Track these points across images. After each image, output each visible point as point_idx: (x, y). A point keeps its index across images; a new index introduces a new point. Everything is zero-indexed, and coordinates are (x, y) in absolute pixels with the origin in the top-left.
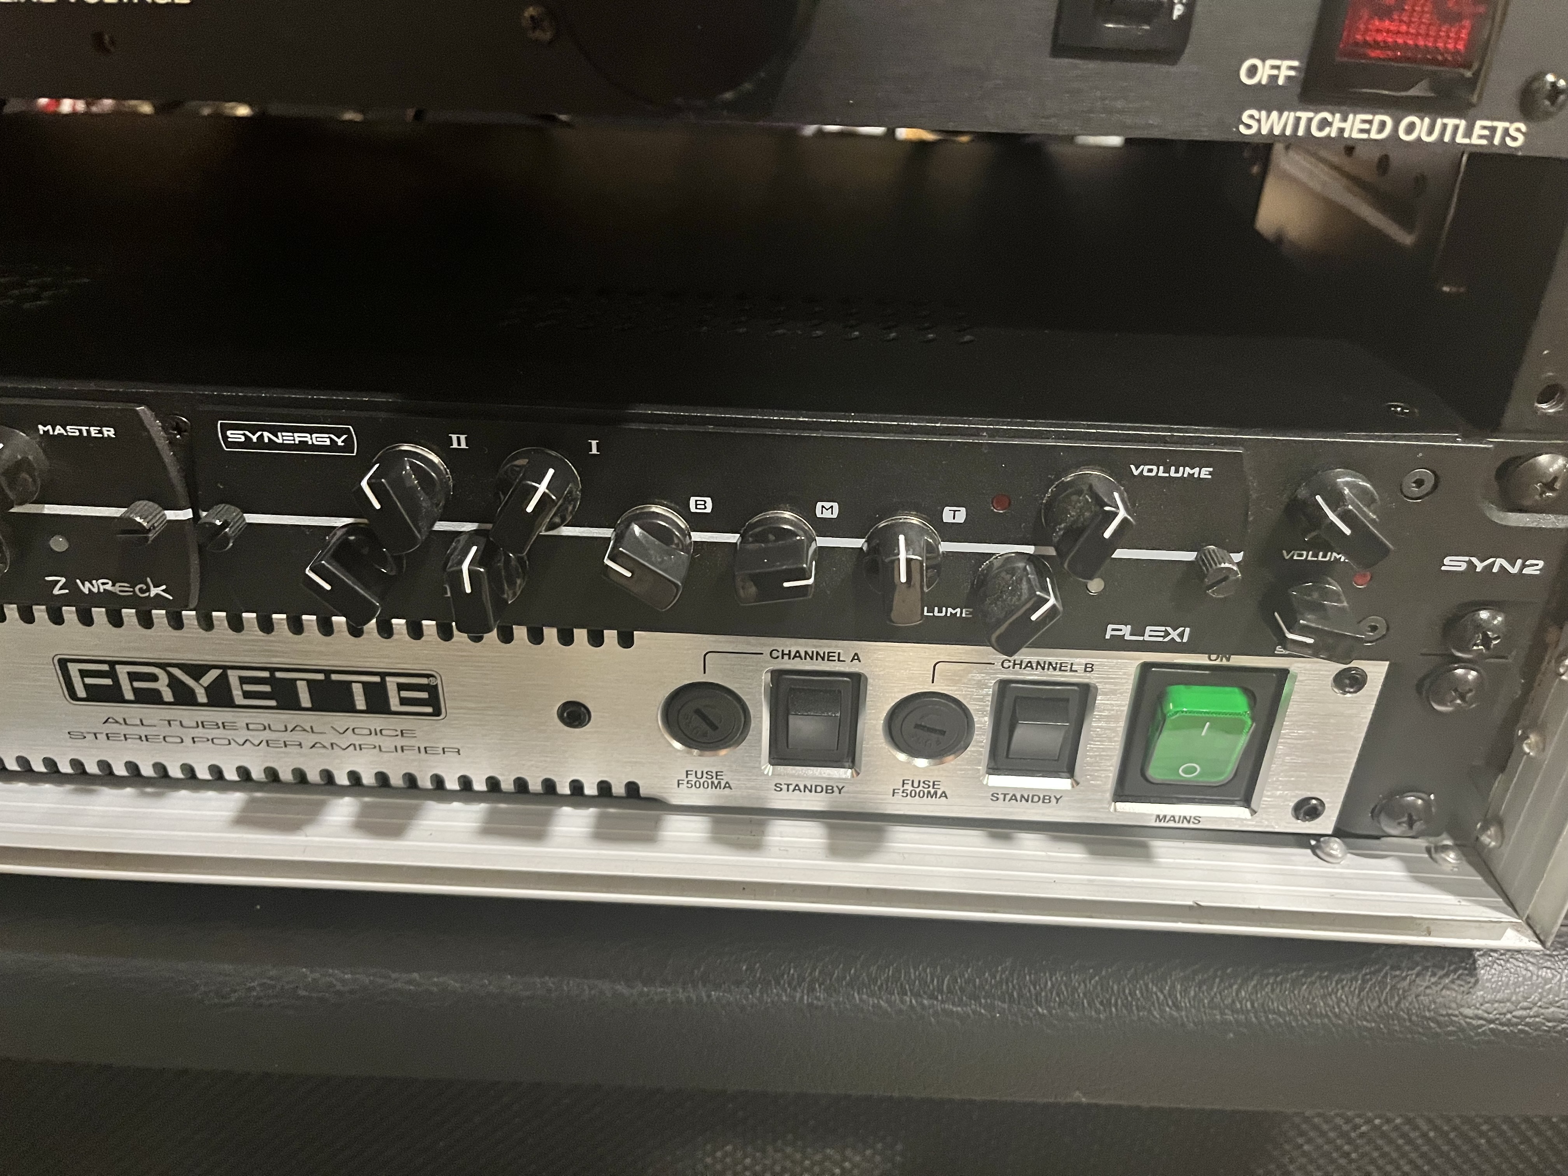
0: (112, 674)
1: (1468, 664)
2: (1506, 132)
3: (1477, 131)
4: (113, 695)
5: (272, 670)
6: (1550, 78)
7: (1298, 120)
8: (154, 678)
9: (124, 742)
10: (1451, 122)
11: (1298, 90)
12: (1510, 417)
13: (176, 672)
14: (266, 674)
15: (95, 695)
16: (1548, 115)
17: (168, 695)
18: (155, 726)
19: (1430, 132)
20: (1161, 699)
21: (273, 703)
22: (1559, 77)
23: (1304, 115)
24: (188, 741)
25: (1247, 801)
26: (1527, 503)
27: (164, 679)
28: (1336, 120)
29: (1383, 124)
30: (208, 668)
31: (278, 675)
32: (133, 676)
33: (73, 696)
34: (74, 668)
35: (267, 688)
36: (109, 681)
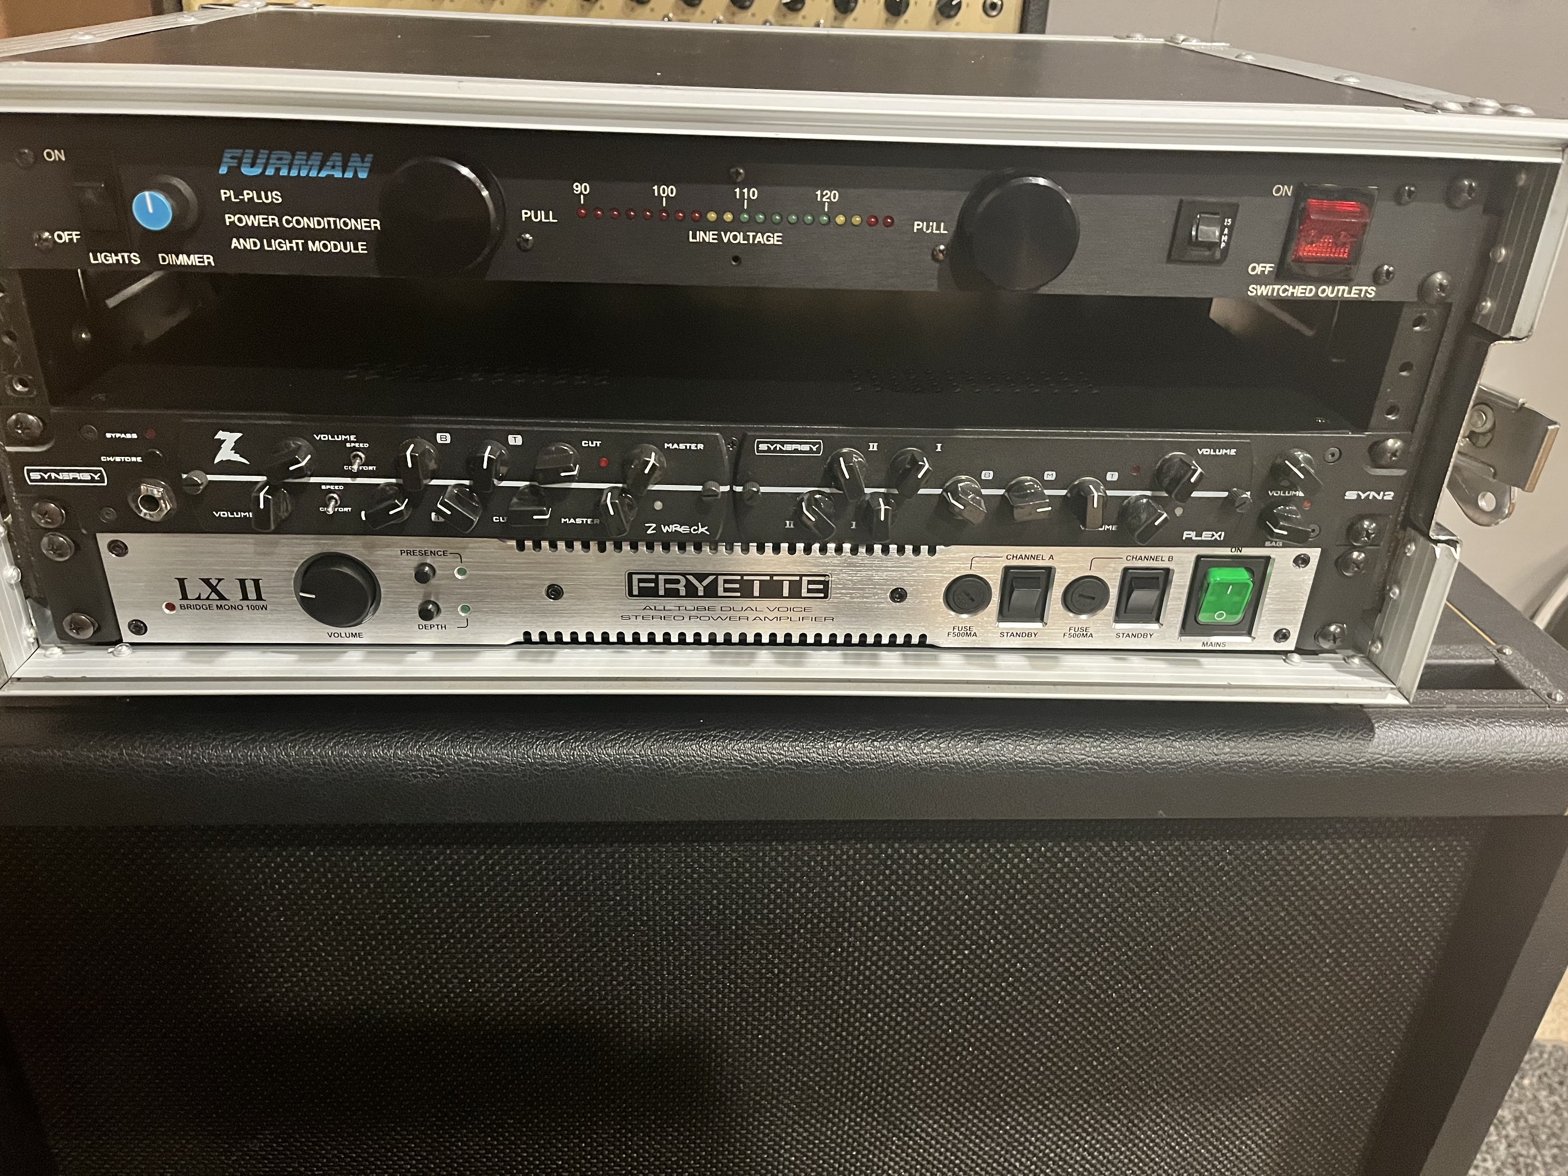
0: (656, 581)
1: (1360, 549)
2: (1366, 291)
3: (1353, 291)
4: (652, 593)
5: (742, 575)
6: (1386, 267)
7: (1273, 290)
8: (677, 582)
9: (651, 621)
10: (1341, 288)
11: (1273, 276)
12: (1373, 421)
13: (691, 578)
14: (739, 578)
15: (645, 593)
16: (1385, 283)
17: (683, 592)
18: (671, 610)
19: (1332, 292)
20: (1205, 575)
21: (739, 594)
22: (1390, 266)
23: (1276, 287)
24: (686, 619)
25: (1249, 634)
26: (1383, 462)
27: (683, 581)
28: (1291, 289)
29: (1311, 290)
30: (707, 575)
31: (745, 578)
32: (667, 581)
33: (631, 594)
34: (635, 578)
35: (737, 586)
36: (653, 585)
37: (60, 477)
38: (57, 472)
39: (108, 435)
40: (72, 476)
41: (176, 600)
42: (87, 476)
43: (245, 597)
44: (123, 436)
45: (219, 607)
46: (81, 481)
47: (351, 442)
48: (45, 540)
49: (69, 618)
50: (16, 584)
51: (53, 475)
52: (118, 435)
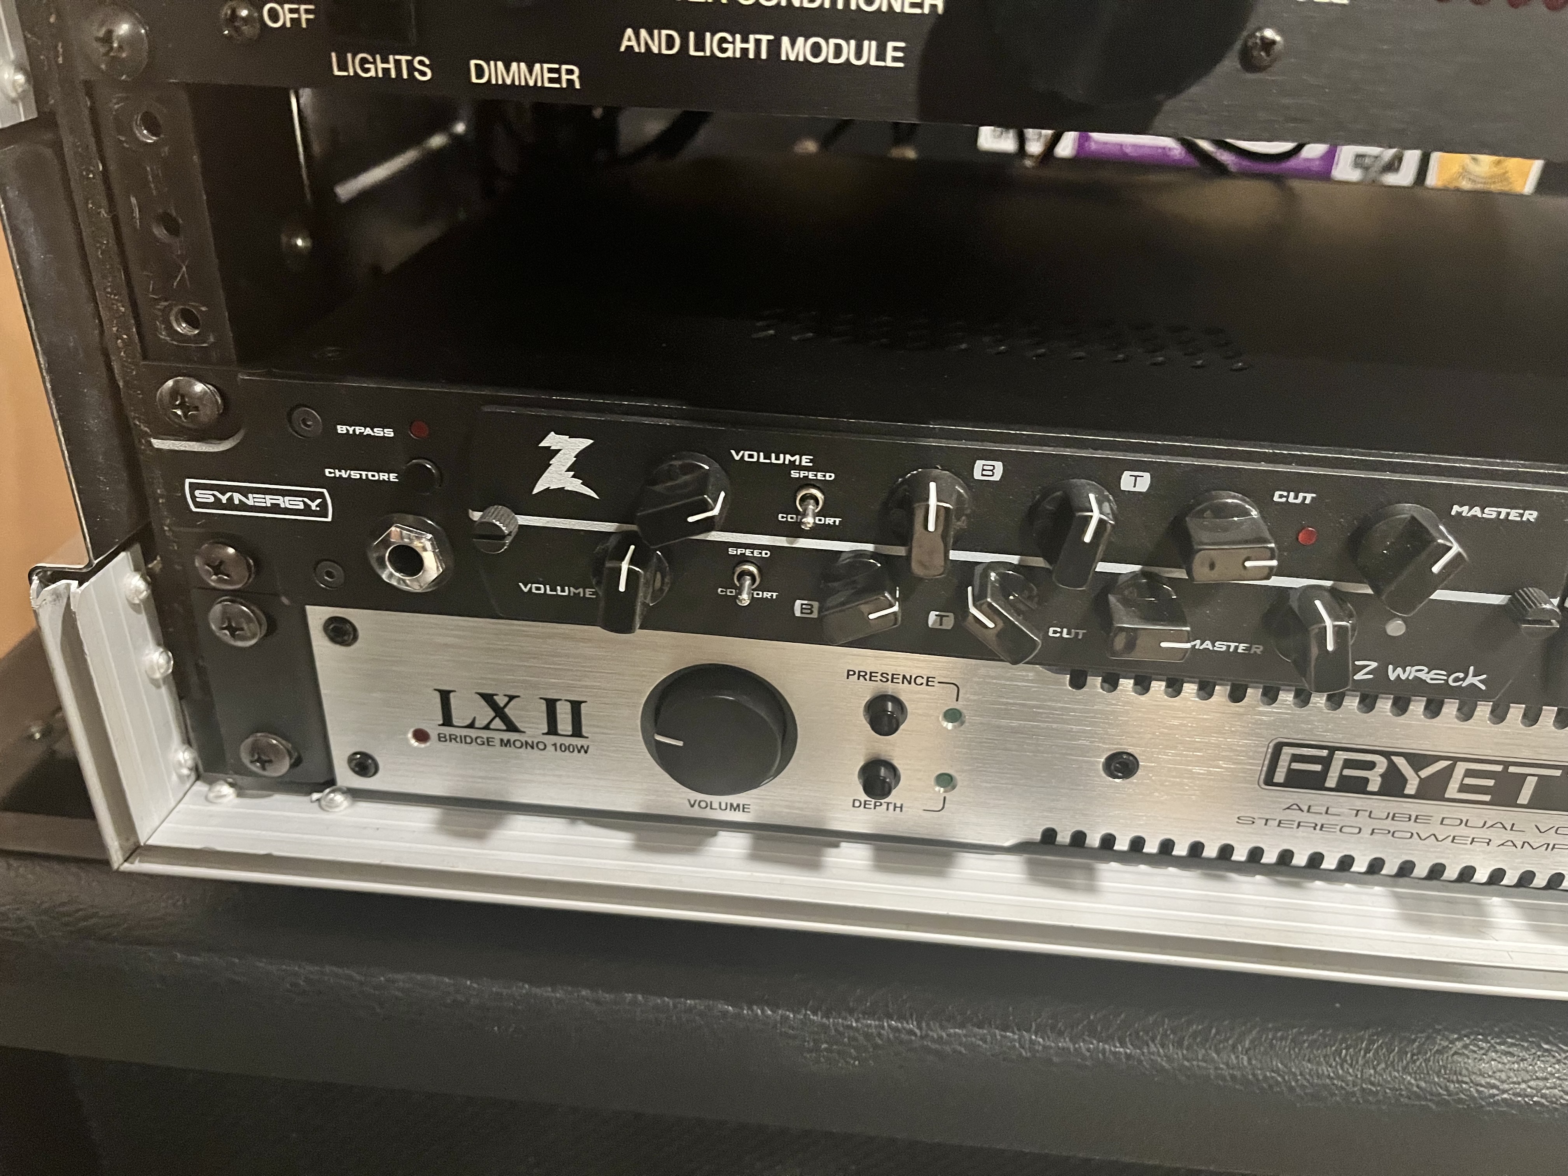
0: (1327, 762)
4: (1315, 782)
5: (1507, 765)
8: (1371, 766)
9: (1295, 829)
13: (1400, 762)
14: (1499, 768)
15: (1295, 780)
17: (1374, 785)
18: (1339, 815)
21: (1487, 798)
24: (1367, 831)
27: (1382, 764)
30: (1438, 759)
32: (1348, 764)
33: (1269, 781)
34: (1287, 751)
35: (1491, 783)
36: (1318, 768)
37: (250, 502)
38: (244, 492)
39: (341, 429)
40: (269, 500)
41: (433, 724)
42: (298, 503)
43: (553, 730)
44: (368, 431)
45: (505, 743)
46: (287, 511)
47: (801, 468)
48: (217, 608)
49: (250, 740)
50: (165, 679)
51: (237, 497)
52: (359, 430)
